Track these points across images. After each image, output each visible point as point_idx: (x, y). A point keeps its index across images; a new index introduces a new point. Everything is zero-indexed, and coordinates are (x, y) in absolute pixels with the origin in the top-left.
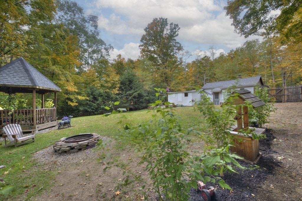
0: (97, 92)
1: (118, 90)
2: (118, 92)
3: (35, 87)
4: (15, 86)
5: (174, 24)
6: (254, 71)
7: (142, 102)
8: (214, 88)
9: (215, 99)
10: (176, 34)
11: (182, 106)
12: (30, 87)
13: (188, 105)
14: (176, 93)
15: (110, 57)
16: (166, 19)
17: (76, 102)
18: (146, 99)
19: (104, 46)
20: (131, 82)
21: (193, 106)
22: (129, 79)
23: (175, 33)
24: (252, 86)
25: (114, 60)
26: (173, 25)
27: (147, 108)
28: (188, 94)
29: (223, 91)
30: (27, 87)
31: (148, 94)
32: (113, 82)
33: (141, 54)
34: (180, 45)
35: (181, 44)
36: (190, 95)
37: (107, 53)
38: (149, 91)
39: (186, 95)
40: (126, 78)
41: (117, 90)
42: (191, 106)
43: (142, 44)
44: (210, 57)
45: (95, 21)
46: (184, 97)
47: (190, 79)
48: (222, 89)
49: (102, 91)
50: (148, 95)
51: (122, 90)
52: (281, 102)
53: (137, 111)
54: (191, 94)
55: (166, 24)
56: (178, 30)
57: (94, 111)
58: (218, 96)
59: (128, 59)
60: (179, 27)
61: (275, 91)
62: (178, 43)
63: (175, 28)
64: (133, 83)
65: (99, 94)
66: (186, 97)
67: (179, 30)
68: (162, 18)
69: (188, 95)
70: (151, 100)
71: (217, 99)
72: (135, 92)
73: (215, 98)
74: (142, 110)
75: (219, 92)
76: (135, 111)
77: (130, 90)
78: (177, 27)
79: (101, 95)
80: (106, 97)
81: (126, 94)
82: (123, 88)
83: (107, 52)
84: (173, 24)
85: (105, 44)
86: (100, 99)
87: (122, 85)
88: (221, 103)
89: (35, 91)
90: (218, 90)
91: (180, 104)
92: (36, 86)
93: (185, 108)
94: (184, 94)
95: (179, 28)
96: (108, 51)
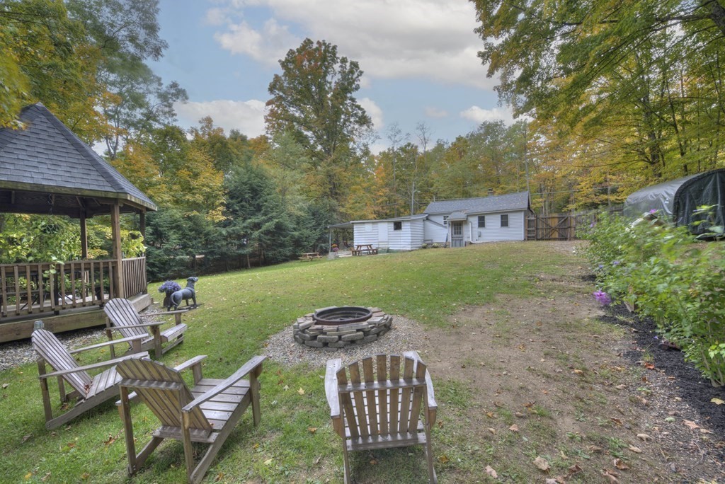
0: (166, 216)
1: (224, 214)
2: (223, 218)
3: (122, 196)
4: (70, 192)
5: (349, 60)
6: (499, 182)
7: (282, 245)
8: (450, 213)
9: (454, 236)
10: (354, 86)
11: (388, 251)
12: (111, 196)
13: (401, 249)
14: (373, 223)
15: (175, 120)
16: (335, 47)
17: (102, 248)
18: (293, 237)
19: (155, 85)
20: (255, 192)
21: (412, 250)
22: (251, 185)
23: (351, 83)
24: (521, 211)
25: (192, 132)
26: (348, 64)
27: (299, 259)
28: (402, 225)
29: (471, 219)
30: (103, 196)
31: (298, 223)
32: (208, 190)
33: (266, 122)
34: (364, 112)
35: (366, 109)
36: (406, 227)
37: (167, 109)
38: (298, 218)
39: (398, 226)
40: (245, 184)
41: (220, 213)
42: (409, 251)
43: (272, 97)
44: (416, 147)
45: (146, 12)
46: (393, 230)
47: (378, 191)
48: (468, 216)
49: (177, 213)
50: (295, 226)
51: (234, 212)
52: (566, 239)
53: (269, 267)
54: (409, 224)
55: (334, 60)
56: (358, 76)
57: (155, 270)
58: (460, 228)
59: (233, 132)
60: (361, 69)
61: (556, 220)
62: (359, 107)
63: (351, 72)
64: (261, 197)
65: (172, 222)
66: (398, 232)
67: (360, 77)
68: (324, 44)
69: (403, 227)
70: (304, 239)
71: (458, 236)
72: (268, 221)
73: (455, 234)
74: (283, 264)
75: (462, 221)
76: (266, 267)
77: (253, 214)
78: (357, 70)
79: (176, 226)
80: (191, 230)
81: (245, 225)
82: (238, 208)
83: (166, 106)
84: (347, 62)
85: (159, 79)
86: (174, 237)
87: (234, 201)
88: (466, 242)
89: (118, 208)
90: (460, 216)
91: (383, 246)
92: (127, 193)
93: (395, 254)
94: (392, 225)
95: (361, 73)
96: (170, 101)
